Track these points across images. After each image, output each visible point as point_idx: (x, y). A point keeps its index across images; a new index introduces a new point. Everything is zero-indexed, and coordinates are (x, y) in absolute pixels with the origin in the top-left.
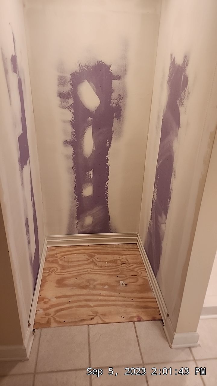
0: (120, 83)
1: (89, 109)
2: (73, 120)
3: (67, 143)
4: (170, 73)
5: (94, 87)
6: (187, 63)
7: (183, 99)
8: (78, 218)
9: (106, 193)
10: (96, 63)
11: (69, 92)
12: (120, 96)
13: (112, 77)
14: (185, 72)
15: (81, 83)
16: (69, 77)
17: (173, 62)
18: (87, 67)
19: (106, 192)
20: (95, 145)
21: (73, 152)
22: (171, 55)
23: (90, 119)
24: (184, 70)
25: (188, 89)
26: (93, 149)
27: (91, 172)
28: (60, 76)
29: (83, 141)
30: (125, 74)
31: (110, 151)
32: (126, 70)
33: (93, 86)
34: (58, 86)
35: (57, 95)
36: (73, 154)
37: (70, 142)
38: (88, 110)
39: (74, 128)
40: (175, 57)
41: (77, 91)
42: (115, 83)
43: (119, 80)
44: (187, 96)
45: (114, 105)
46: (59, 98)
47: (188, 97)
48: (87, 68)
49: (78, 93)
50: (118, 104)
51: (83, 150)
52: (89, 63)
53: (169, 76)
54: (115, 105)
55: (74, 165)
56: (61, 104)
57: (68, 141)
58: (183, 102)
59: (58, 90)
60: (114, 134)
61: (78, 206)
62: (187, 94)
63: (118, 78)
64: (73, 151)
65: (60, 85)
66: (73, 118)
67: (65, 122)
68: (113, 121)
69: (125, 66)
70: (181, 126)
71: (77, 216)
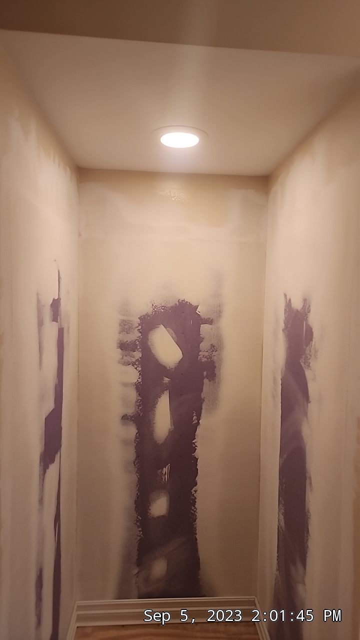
0: (212, 329)
1: (166, 365)
2: (140, 382)
3: (128, 419)
4: (286, 318)
5: (174, 334)
6: (308, 309)
7: (310, 359)
8: (140, 563)
9: (193, 510)
10: (177, 303)
11: (135, 342)
12: (213, 346)
13: (200, 321)
14: (307, 320)
15: (154, 329)
16: (136, 321)
17: (289, 304)
18: (164, 307)
19: (193, 508)
20: (174, 421)
21: (137, 433)
22: (285, 295)
23: (166, 380)
24: (305, 318)
25: (315, 345)
26: (170, 429)
27: (165, 470)
28: (123, 320)
29: (154, 415)
30: (220, 316)
31: (199, 431)
32: (220, 311)
33: (172, 333)
34: (120, 333)
35: (117, 346)
36: (136, 437)
37: (132, 417)
38: (164, 367)
39: (139, 394)
40: (291, 299)
41: (148, 339)
42: (205, 328)
43: (211, 324)
44: (314, 355)
45: (204, 360)
46: (119, 350)
47: (315, 357)
48: (163, 309)
49: (149, 344)
50: (211, 358)
51: (153, 431)
52: (167, 302)
53: (284, 323)
54: (206, 359)
55: (137, 457)
56: (122, 358)
57: (130, 416)
58: (310, 363)
59: (119, 339)
60: (204, 403)
61: (140, 536)
62: (313, 352)
63: (210, 321)
64: (137, 431)
65: (122, 332)
66: (139, 380)
67: (125, 385)
68: (203, 383)
69: (220, 306)
70: (311, 399)
71: (137, 559)
